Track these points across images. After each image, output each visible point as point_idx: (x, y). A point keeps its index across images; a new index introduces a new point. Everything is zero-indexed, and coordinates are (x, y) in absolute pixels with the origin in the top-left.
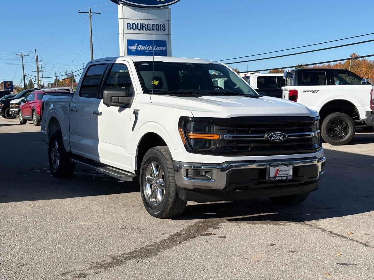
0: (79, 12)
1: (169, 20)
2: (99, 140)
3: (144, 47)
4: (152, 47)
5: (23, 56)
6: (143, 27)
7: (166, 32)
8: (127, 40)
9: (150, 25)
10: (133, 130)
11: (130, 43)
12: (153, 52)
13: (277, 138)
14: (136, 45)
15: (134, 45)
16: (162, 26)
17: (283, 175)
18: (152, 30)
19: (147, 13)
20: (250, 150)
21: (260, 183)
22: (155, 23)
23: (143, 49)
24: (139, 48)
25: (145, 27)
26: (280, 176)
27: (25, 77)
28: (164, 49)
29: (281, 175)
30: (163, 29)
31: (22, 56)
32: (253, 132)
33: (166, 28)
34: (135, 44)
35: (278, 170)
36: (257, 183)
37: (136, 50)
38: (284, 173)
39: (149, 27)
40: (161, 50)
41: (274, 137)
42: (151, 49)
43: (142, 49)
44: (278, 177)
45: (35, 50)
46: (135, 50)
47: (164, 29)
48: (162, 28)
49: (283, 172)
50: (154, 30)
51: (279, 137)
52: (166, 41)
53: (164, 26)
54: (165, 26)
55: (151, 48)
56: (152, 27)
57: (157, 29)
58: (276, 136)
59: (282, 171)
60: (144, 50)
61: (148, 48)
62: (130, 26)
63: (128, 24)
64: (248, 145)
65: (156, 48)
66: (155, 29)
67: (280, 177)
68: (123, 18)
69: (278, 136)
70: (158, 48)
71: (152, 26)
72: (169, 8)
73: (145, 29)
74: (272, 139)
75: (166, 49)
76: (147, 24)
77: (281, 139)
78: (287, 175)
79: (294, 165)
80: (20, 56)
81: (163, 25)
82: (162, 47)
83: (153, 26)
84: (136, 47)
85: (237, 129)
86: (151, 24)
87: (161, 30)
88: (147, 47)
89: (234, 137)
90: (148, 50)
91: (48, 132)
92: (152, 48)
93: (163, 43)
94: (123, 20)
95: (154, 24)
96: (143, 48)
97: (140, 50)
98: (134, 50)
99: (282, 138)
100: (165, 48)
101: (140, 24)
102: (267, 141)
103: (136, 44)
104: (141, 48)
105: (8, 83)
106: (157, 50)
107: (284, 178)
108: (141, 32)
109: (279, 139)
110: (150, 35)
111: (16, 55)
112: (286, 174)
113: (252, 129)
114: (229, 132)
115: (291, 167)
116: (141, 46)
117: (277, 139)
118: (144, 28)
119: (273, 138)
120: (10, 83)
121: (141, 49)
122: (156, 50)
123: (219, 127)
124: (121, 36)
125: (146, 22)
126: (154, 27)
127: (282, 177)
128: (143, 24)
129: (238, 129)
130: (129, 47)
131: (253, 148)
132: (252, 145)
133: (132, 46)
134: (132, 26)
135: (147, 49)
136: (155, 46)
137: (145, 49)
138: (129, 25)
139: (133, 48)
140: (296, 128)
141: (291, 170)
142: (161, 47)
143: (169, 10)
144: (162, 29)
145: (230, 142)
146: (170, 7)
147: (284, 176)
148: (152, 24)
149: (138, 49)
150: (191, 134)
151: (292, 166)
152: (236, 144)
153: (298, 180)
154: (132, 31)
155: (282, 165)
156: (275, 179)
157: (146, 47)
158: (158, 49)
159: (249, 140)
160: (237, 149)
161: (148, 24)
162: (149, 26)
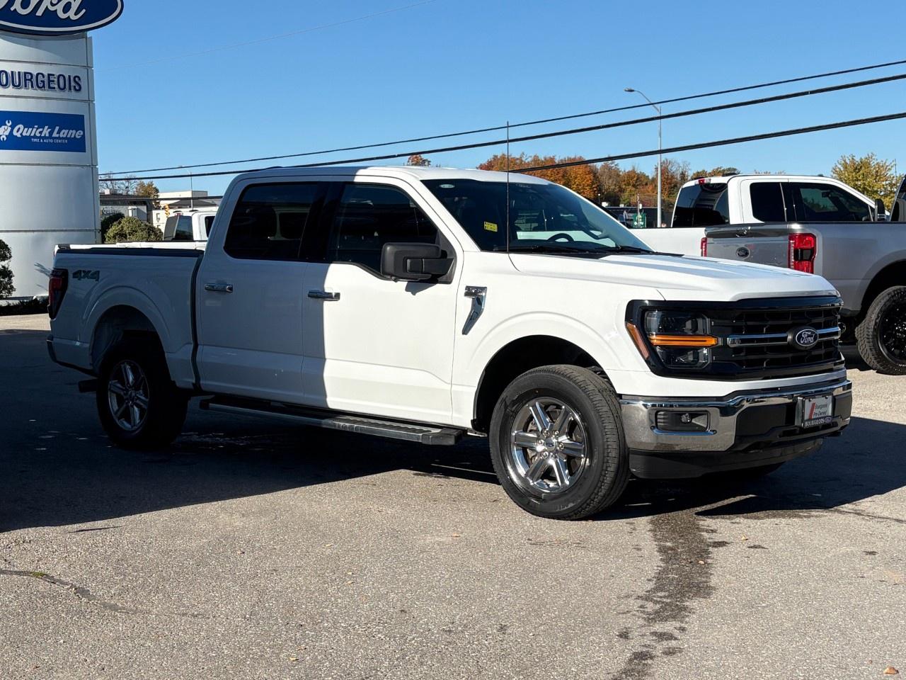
1: (89, 65)
2: (326, 357)
3: (30, 129)
4: (49, 130)
6: (26, 80)
7: (83, 95)
9: (44, 77)
10: (465, 331)
12: (51, 141)
13: (806, 340)
14: (9, 124)
15: (6, 125)
16: (72, 79)
17: (820, 416)
18: (50, 87)
19: (37, 48)
20: (765, 368)
22: (56, 71)
23: (28, 134)
24: (18, 131)
25: (30, 80)
26: (816, 417)
28: (79, 134)
29: (818, 416)
30: (75, 87)
32: (769, 331)
33: (83, 83)
34: (7, 122)
35: (814, 404)
36: (783, 433)
37: (11, 135)
39: (42, 81)
40: (73, 136)
41: (803, 339)
42: (47, 135)
43: (24, 134)
44: (814, 419)
46: (7, 136)
47: (77, 88)
48: (73, 84)
49: (820, 410)
50: (54, 88)
51: (809, 338)
52: (82, 117)
53: (77, 79)
54: (80, 80)
55: (46, 132)
56: (49, 81)
57: (62, 86)
59: (819, 407)
60: (30, 137)
61: (41, 133)
64: (761, 357)
65: (59, 133)
66: (56, 86)
67: (816, 419)
69: (808, 336)
70: (64, 133)
71: (49, 78)
72: (88, 36)
73: (32, 86)
74: (800, 343)
75: (83, 136)
76: (35, 74)
77: (812, 343)
78: (825, 415)
79: (833, 394)
81: (75, 77)
82: (74, 131)
83: (51, 79)
84: (10, 129)
85: (746, 324)
86: (46, 74)
87: (70, 89)
88: (37, 129)
89: (743, 341)
90: (40, 137)
91: (92, 343)
92: (49, 133)
93: (76, 122)
95: (53, 75)
96: (27, 132)
97: (19, 136)
98: (3, 137)
99: (812, 341)
100: (82, 134)
101: (19, 73)
102: (791, 347)
103: (9, 122)
104: (20, 131)
106: (63, 138)
107: (821, 421)
108: (22, 92)
109: (809, 342)
110: (44, 101)
112: (823, 413)
113: (770, 323)
114: (736, 330)
115: (829, 398)
116: (21, 126)
117: (807, 344)
118: (29, 84)
121: (21, 134)
122: (59, 138)
123: (717, 321)
125: (34, 70)
126: (53, 81)
127: (818, 419)
128: (25, 73)
129: (749, 323)
131: (772, 362)
132: (770, 356)
135: (38, 135)
136: (57, 128)
137: (32, 135)
139: (2, 132)
141: (829, 404)
142: (71, 131)
143: (88, 42)
144: (72, 88)
145: (737, 350)
146: (89, 34)
147: (821, 418)
148: (49, 75)
149: (15, 133)
150: (654, 337)
151: (830, 396)
152: (745, 356)
155: (819, 394)
156: (811, 423)
157: (35, 130)
158: (65, 136)
159: (762, 347)
160: (746, 366)
161: (38, 74)
162: (40, 78)
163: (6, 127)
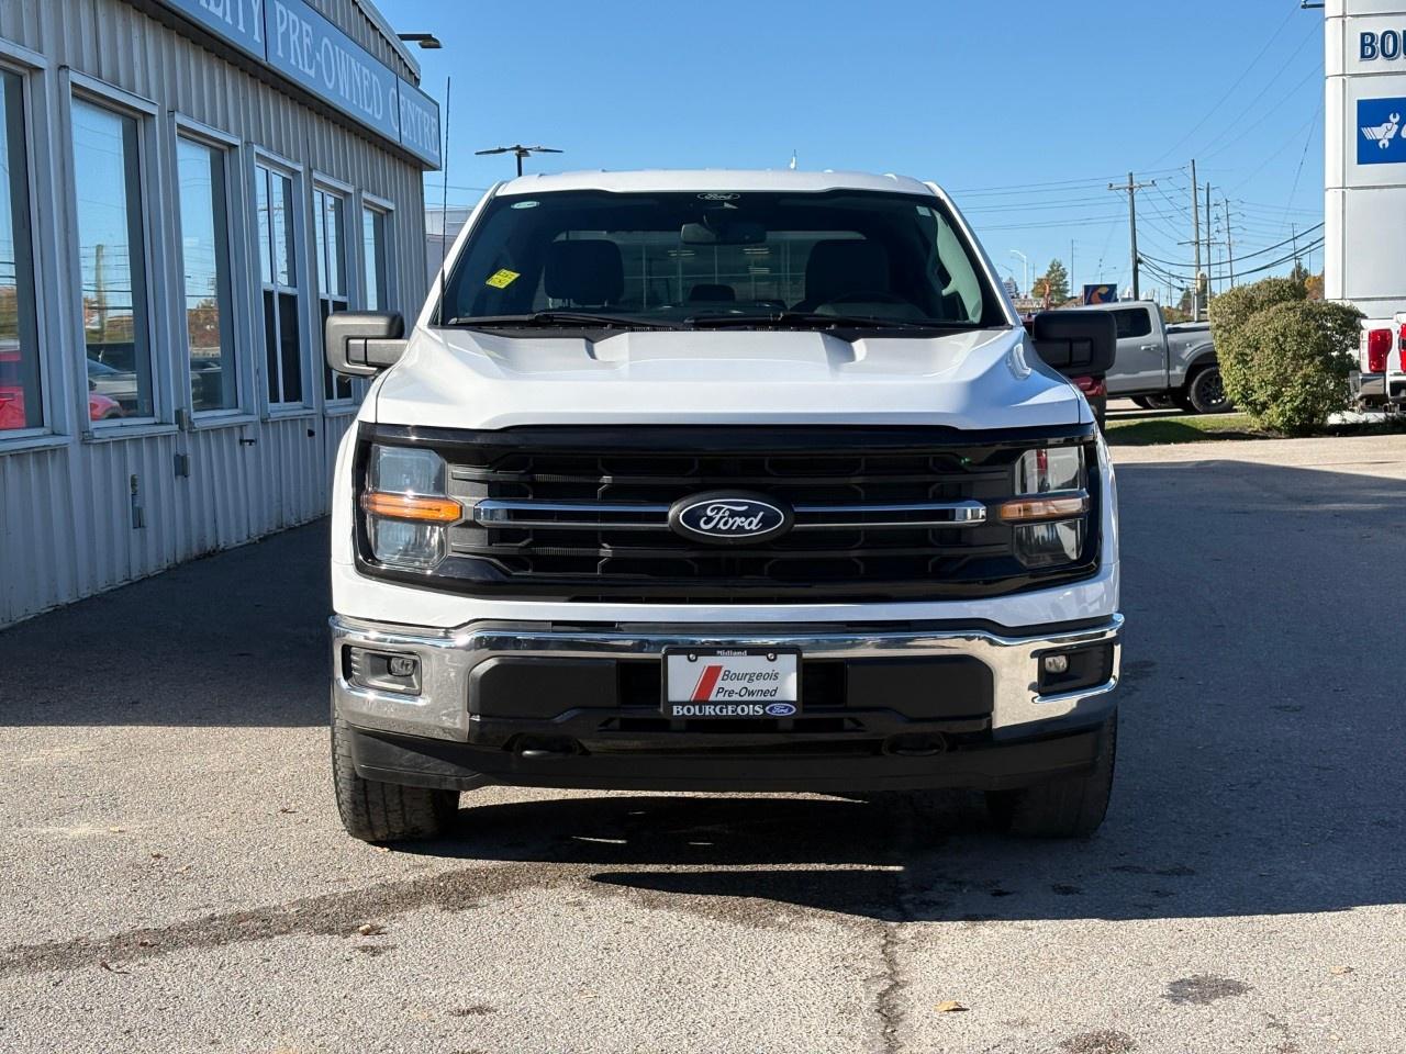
0: (1304, 7)
5: (1135, 190)
8: (1359, 102)
11: (1371, 112)
13: (725, 524)
14: (1395, 119)
15: (1389, 121)
17: (746, 698)
20: (601, 577)
21: (629, 726)
26: (727, 698)
27: (1140, 267)
29: (735, 698)
31: (1131, 189)
32: (612, 494)
34: (1391, 116)
35: (712, 673)
36: (616, 724)
37: (1398, 138)
38: (755, 686)
41: (710, 519)
44: (715, 703)
45: (1191, 162)
46: (1389, 140)
49: (744, 683)
51: (739, 520)
58: (721, 518)
59: (738, 677)
62: (1370, 45)
63: (1363, 35)
64: (587, 551)
67: (727, 703)
68: (1344, 16)
69: (733, 514)
74: (699, 528)
77: (751, 531)
78: (769, 698)
79: (805, 655)
80: (1125, 188)
84: (1396, 127)
85: (533, 479)
94: (1343, 22)
98: (1383, 143)
99: (753, 527)
102: (674, 538)
103: (1395, 117)
105: (1099, 291)
107: (749, 710)
109: (740, 529)
111: (1111, 185)
112: (765, 693)
113: (605, 479)
115: (788, 662)
117: (729, 531)
119: (706, 523)
120: (1106, 290)
124: (1333, 89)
127: (737, 703)
129: (539, 478)
130: (1364, 130)
131: (613, 565)
132: (611, 551)
133: (1380, 125)
134: (1379, 45)
138: (1368, 40)
139: (1382, 134)
140: (859, 480)
141: (790, 674)
145: (504, 534)
147: (747, 703)
151: (793, 658)
152: (531, 547)
153: (848, 724)
154: (1379, 64)
155: (734, 648)
156: (695, 710)
160: (534, 571)
163: (1389, 125)
